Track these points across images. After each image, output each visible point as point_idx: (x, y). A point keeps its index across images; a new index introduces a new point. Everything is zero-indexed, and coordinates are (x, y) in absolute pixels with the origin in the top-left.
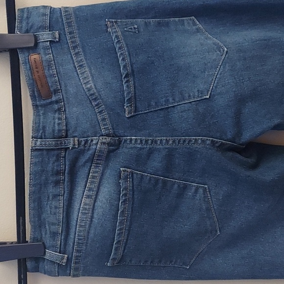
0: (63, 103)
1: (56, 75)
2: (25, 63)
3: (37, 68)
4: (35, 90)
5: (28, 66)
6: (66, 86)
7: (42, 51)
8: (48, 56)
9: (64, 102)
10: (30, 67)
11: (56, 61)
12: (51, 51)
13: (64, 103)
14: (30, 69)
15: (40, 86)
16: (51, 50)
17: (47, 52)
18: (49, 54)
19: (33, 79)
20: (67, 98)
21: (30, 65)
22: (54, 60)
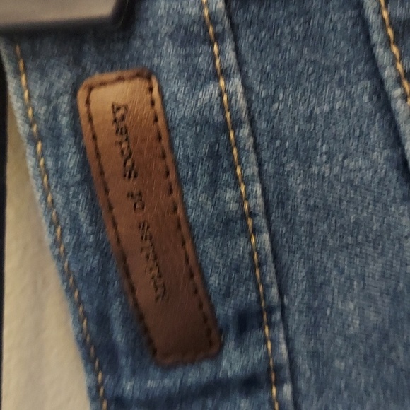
0: (287, 390)
1: (261, 221)
2: (48, 136)
3: (130, 173)
4: (115, 310)
5: (72, 161)
6: (315, 288)
7: (168, 57)
8: (211, 91)
9: (294, 380)
10: (84, 165)
11: (262, 125)
12: (231, 56)
13: (296, 392)
14: (87, 180)
15: (146, 293)
16: (229, 45)
17: (202, 62)
18: (215, 76)
19: (100, 247)
20: (314, 355)
21: (82, 150)
22: (252, 121)
